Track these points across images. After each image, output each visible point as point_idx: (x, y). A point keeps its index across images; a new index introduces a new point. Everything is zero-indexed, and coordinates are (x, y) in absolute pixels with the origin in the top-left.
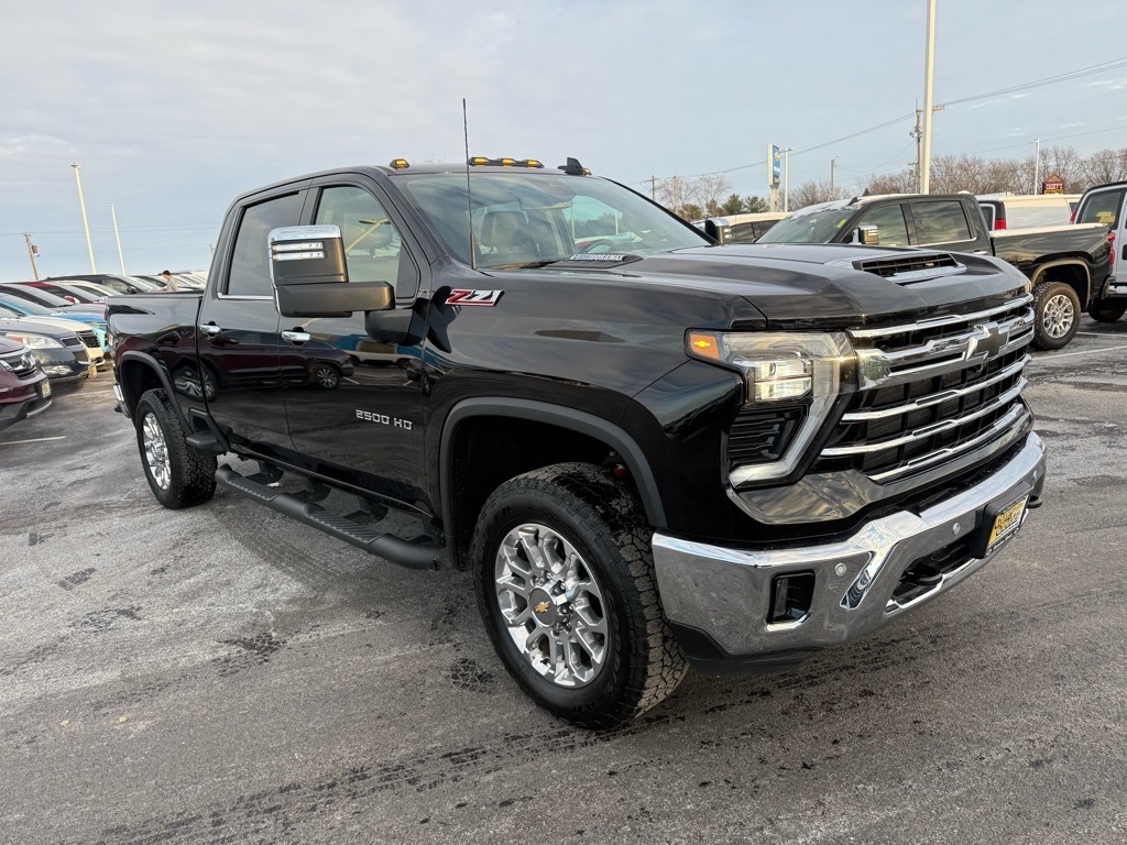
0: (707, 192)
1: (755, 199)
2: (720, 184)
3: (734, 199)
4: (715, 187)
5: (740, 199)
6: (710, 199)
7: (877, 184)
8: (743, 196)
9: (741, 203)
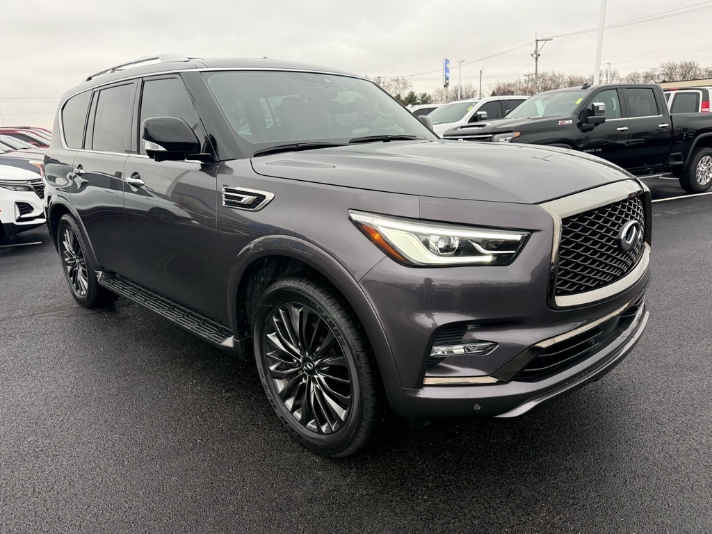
0: (396, 88)
1: (425, 95)
2: (405, 84)
3: (412, 94)
4: (401, 86)
5: (415, 94)
6: (398, 93)
7: (499, 89)
8: (418, 93)
9: (416, 98)
